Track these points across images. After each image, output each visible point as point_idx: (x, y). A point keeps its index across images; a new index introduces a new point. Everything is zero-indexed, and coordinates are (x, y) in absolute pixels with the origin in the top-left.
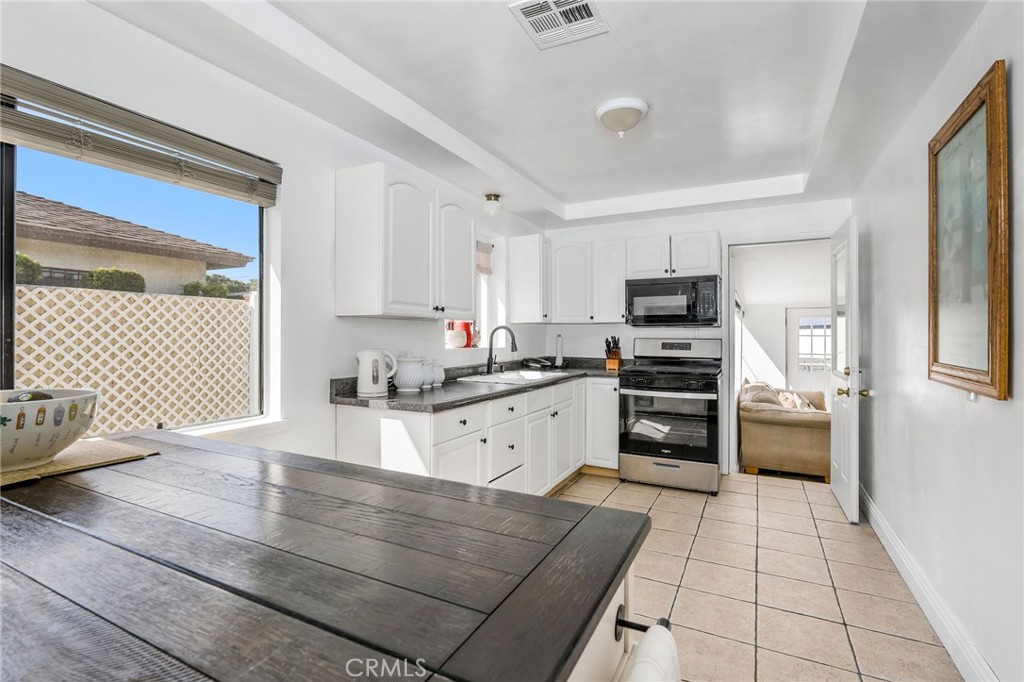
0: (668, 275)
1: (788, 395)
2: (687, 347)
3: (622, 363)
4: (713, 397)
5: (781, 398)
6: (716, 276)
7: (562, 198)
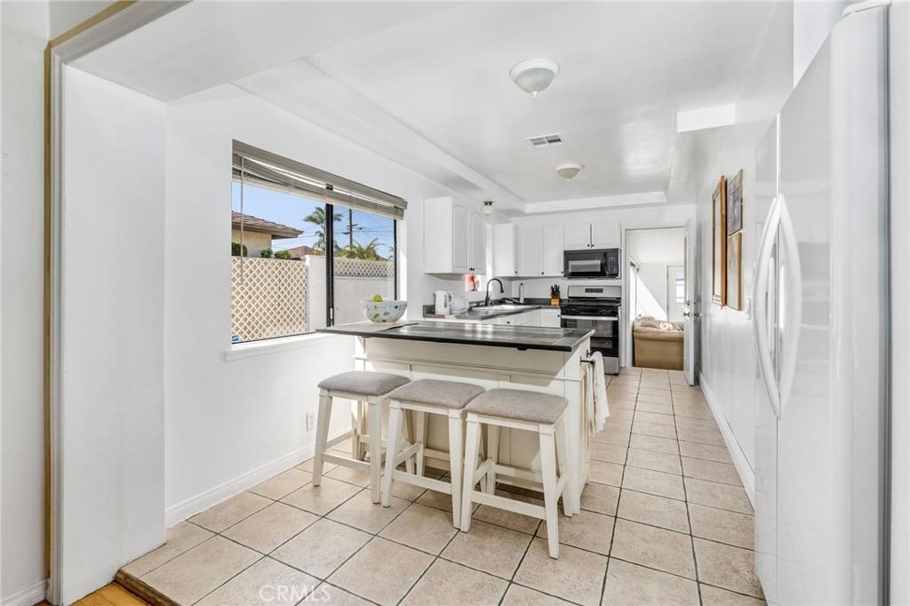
0: (589, 248)
1: (666, 324)
2: (601, 291)
3: (561, 301)
4: (616, 319)
5: (661, 326)
6: (617, 249)
7: (524, 200)
